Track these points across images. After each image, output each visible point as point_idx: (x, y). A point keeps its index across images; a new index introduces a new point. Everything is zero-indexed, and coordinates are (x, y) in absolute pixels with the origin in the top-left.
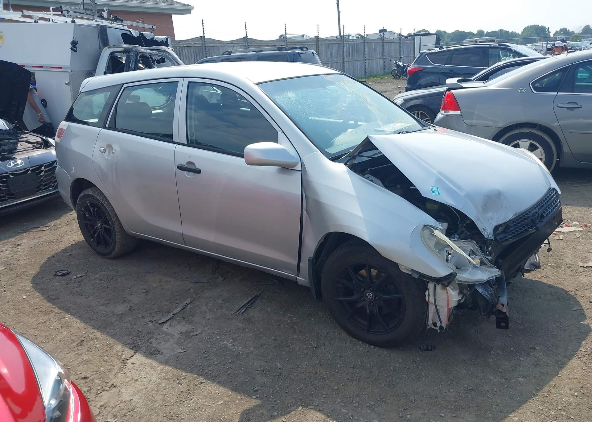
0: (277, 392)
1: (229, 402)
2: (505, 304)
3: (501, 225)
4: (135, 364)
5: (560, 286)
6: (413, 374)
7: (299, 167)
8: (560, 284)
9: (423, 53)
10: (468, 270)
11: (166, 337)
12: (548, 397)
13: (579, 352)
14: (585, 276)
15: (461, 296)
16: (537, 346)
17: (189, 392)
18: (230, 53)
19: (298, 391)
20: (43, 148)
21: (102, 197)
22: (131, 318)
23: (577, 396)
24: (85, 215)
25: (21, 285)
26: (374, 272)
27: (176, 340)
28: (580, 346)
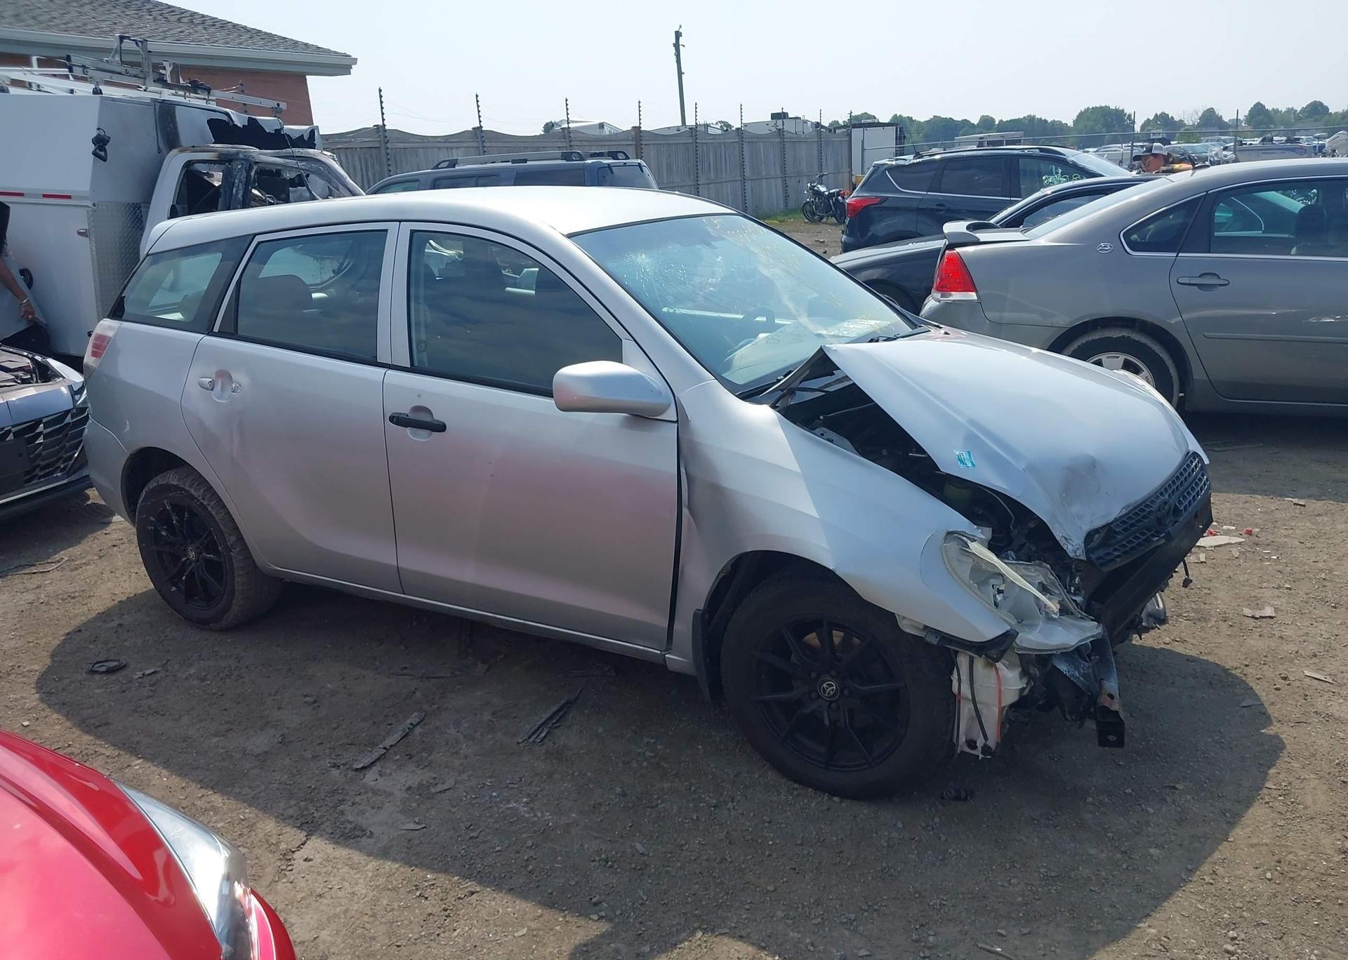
0: (642, 904)
1: (539, 929)
2: (1116, 693)
3: (1097, 531)
4: (311, 860)
5: (1211, 659)
6: (930, 852)
7: (671, 414)
8: (1209, 654)
9: (877, 167)
10: (1037, 625)
11: (374, 799)
12: (1212, 884)
13: (1265, 791)
14: (1260, 636)
15: (1025, 680)
16: (1177, 783)
17: (446, 913)
18: (453, 163)
19: (689, 900)
20: (37, 382)
21: (202, 491)
22: (287, 761)
23: (1270, 880)
24: (157, 532)
25: (12, 696)
26: (838, 636)
27: (398, 803)
28: (1264, 779)
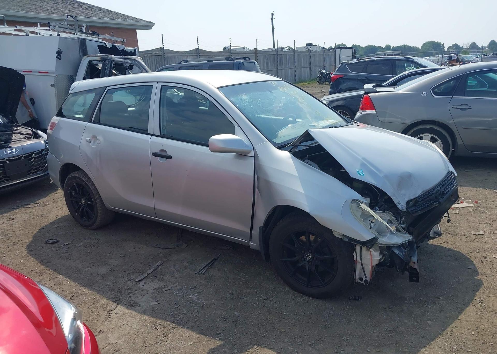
0: (236, 335)
1: (197, 343)
2: (416, 261)
3: (411, 200)
4: (118, 314)
5: (457, 250)
6: (344, 319)
7: (252, 154)
8: (457, 248)
9: (343, 63)
10: (387, 235)
11: (142, 292)
12: (451, 335)
13: (474, 301)
14: (477, 242)
15: (381, 256)
16: (440, 297)
17: (164, 335)
18: (186, 61)
19: (253, 334)
20: (33, 139)
21: (87, 179)
22: (112, 278)
23: (473, 335)
24: (71, 193)
25: (18, 251)
26: (312, 238)
27: (151, 294)
28: (474, 296)
